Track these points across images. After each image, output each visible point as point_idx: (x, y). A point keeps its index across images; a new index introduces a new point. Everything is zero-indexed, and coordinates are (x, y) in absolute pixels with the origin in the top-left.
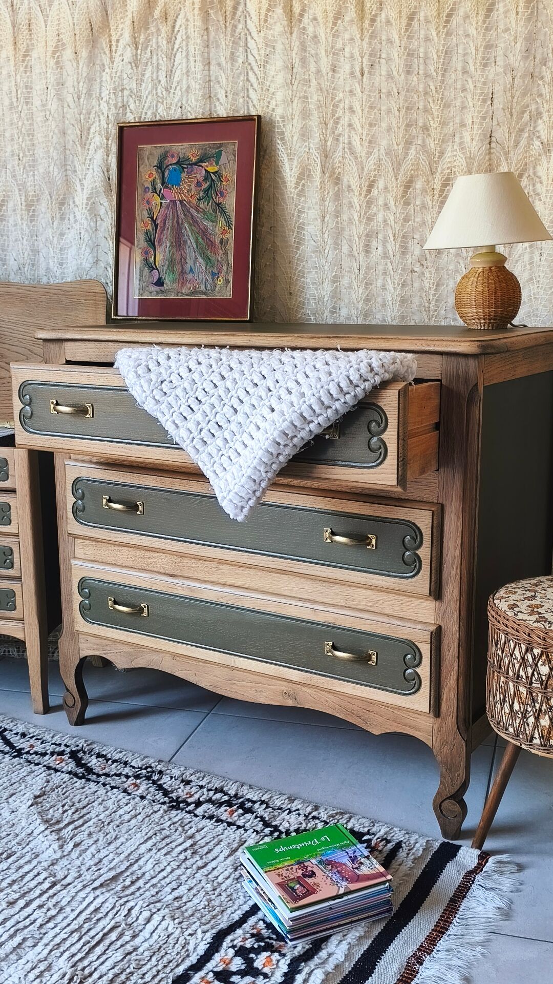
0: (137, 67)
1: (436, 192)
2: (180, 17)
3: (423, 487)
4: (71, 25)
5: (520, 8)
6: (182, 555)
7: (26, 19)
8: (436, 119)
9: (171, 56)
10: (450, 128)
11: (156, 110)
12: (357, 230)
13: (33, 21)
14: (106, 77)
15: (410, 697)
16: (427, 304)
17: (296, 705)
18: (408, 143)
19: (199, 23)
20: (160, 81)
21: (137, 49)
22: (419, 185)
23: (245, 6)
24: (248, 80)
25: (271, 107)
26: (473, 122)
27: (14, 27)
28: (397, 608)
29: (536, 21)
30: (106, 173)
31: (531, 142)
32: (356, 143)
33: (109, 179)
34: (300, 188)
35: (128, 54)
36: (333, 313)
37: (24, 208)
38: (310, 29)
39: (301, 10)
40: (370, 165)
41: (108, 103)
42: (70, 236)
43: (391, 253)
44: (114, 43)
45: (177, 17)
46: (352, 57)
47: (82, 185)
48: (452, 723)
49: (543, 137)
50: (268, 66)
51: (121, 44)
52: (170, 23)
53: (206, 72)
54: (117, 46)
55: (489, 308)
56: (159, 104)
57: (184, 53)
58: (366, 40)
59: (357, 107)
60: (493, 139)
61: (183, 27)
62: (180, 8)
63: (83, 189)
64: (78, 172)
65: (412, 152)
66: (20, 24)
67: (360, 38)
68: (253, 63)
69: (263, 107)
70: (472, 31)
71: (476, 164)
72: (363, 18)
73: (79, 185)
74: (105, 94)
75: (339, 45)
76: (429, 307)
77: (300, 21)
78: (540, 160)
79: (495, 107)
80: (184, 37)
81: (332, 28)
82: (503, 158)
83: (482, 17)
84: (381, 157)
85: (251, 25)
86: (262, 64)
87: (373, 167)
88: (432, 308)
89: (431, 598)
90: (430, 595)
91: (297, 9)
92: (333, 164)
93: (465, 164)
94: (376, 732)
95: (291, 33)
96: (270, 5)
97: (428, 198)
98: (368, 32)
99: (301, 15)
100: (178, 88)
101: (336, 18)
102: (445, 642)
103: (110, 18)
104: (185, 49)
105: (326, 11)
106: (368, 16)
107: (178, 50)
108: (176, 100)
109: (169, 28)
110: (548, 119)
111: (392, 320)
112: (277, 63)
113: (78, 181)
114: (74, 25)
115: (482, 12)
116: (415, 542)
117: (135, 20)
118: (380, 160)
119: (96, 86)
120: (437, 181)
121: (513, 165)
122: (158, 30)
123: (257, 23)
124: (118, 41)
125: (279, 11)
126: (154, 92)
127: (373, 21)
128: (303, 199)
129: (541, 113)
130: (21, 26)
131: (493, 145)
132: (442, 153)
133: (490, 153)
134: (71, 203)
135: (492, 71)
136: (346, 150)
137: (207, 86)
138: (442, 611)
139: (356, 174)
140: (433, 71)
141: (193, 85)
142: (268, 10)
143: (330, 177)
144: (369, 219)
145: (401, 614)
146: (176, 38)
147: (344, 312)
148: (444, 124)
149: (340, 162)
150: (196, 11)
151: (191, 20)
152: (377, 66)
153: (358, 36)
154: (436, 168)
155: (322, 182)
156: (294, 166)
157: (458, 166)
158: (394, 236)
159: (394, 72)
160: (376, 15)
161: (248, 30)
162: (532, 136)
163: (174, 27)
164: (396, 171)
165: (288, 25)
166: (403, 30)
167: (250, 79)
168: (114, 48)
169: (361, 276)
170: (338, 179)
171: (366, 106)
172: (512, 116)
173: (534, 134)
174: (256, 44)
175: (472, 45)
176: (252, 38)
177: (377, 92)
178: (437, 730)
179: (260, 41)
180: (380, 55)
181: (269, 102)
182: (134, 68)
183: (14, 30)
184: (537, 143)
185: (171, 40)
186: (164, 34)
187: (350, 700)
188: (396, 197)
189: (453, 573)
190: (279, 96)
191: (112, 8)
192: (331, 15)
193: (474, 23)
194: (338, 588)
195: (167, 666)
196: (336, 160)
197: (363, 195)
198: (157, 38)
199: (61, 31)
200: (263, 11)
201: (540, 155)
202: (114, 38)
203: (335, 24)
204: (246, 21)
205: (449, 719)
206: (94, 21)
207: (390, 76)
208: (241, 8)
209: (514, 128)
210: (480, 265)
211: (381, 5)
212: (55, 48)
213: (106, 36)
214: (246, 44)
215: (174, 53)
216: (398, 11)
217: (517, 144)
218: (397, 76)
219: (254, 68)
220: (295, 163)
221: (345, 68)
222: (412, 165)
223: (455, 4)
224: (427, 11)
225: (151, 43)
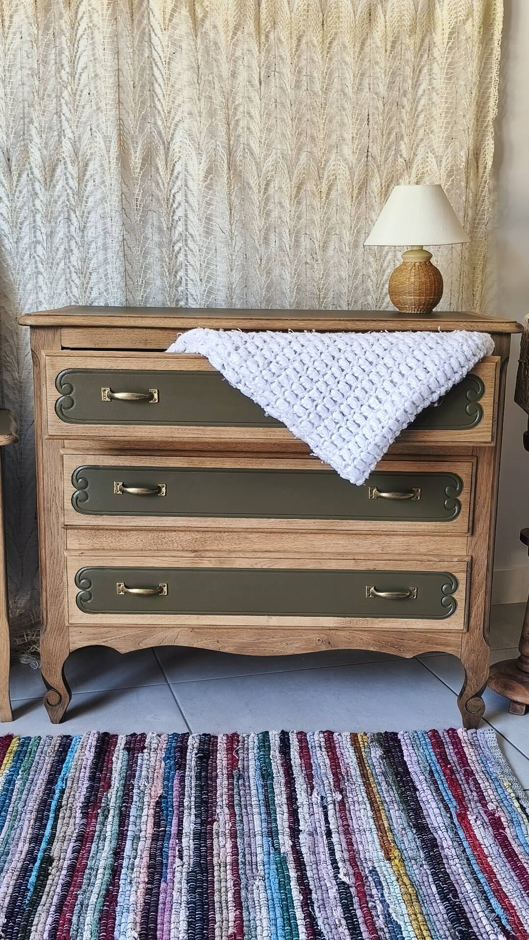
1: (324, 195)
5: (388, 46)
6: (205, 531)
8: (321, 131)
9: (74, 41)
10: (334, 141)
11: (61, 93)
12: (258, 224)
15: (445, 619)
16: (318, 292)
17: (330, 649)
19: (106, 12)
20: (62, 65)
21: (38, 28)
22: (309, 186)
24: (153, 75)
25: (177, 102)
26: (354, 137)
28: (433, 548)
29: (401, 59)
31: (397, 159)
32: (255, 146)
33: (9, 160)
34: (209, 181)
35: (28, 32)
36: (240, 299)
38: (212, 35)
39: (204, 16)
40: (268, 165)
43: (287, 246)
44: (7, 19)
45: (80, 4)
46: (249, 67)
48: (479, 634)
49: (404, 156)
50: (173, 64)
51: (17, 20)
52: (73, 8)
53: (115, 62)
54: (11, 22)
56: (63, 88)
57: (91, 40)
58: (263, 53)
59: (255, 113)
60: (369, 154)
61: (88, 14)
65: (303, 157)
67: (259, 51)
68: (157, 59)
69: (169, 102)
70: (350, 59)
71: (356, 173)
72: (260, 32)
75: (238, 53)
77: (203, 26)
78: (403, 174)
79: (371, 127)
80: (89, 25)
81: (233, 38)
82: (376, 170)
83: (359, 48)
84: (278, 160)
85: (154, 22)
87: (271, 168)
89: (468, 535)
90: (468, 532)
91: (200, 14)
92: (235, 161)
93: (348, 173)
95: (196, 36)
96: (175, 6)
97: (318, 199)
98: (265, 46)
99: (203, 20)
100: (84, 75)
101: (236, 28)
104: (90, 36)
105: (227, 20)
106: (263, 31)
107: (81, 37)
108: (84, 86)
109: (73, 13)
110: (409, 140)
111: (290, 306)
112: (181, 64)
115: (358, 45)
116: (456, 489)
118: (277, 162)
120: (323, 185)
121: (384, 177)
122: (61, 14)
123: (161, 22)
124: (11, 17)
125: (184, 13)
126: (58, 76)
127: (267, 36)
128: (211, 192)
129: (402, 136)
131: (370, 158)
132: (327, 161)
133: (367, 165)
135: (366, 94)
136: (246, 150)
137: (115, 75)
138: (473, 544)
139: (255, 173)
141: (101, 71)
142: (174, 10)
143: (234, 174)
144: (268, 214)
146: (79, 25)
147: (250, 298)
148: (328, 136)
149: (241, 161)
152: (272, 77)
153: (257, 49)
154: (323, 175)
155: (229, 178)
156: (203, 161)
157: (343, 174)
158: (289, 231)
159: (287, 85)
160: (268, 32)
161: (152, 27)
162: (397, 154)
163: (77, 12)
164: (291, 173)
165: (193, 28)
166: (294, 50)
167: (155, 74)
168: (7, 24)
169: (263, 266)
170: (239, 176)
171: (264, 112)
172: (383, 135)
173: (398, 152)
174: (160, 39)
175: (351, 72)
176: (156, 35)
177: (274, 101)
178: (465, 642)
179: (165, 41)
180: (275, 69)
182: (35, 47)
184: (400, 160)
185: (74, 27)
186: (66, 17)
188: (290, 196)
189: (484, 512)
190: (185, 94)
192: (231, 25)
193: (352, 53)
195: (184, 641)
196: (238, 159)
197: (262, 192)
200: (168, 11)
201: (403, 170)
203: (235, 34)
204: (149, 18)
205: (477, 631)
208: (145, 3)
209: (385, 146)
211: (275, 23)
214: (150, 40)
215: (77, 39)
216: (289, 32)
217: (386, 160)
218: (289, 90)
219: (158, 63)
220: (204, 158)
221: (243, 76)
222: (304, 169)
223: (336, 34)
224: (314, 37)
225: (53, 24)
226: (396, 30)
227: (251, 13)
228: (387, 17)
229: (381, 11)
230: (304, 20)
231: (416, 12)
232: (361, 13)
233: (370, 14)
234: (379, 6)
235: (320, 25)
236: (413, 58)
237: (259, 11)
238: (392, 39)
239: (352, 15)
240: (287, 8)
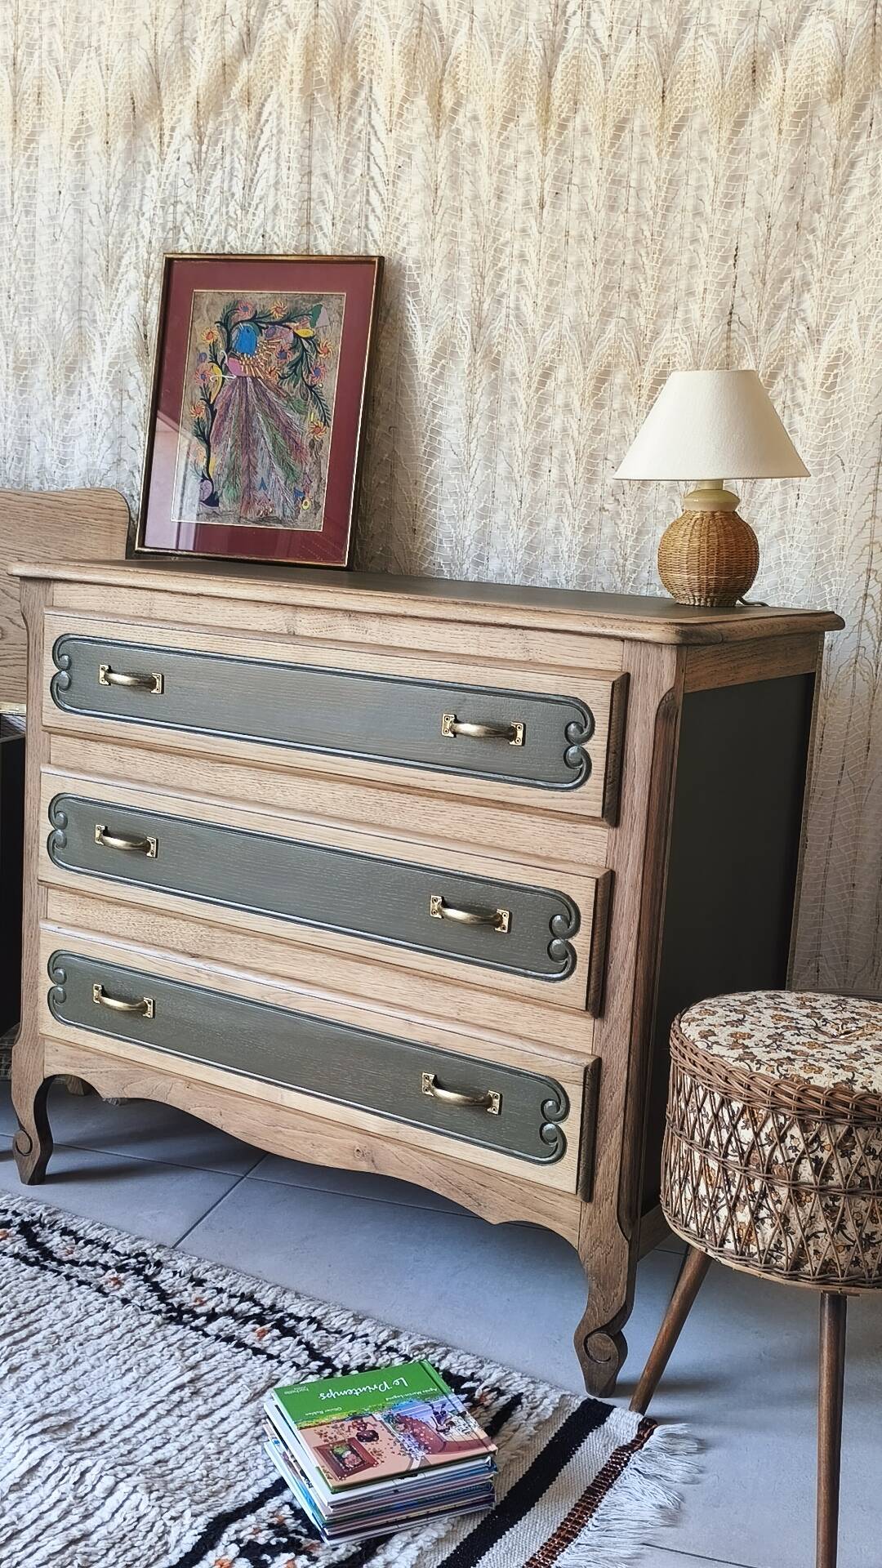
0: (200, 170)
1: (645, 392)
2: (270, 100)
3: (585, 842)
4: (103, 99)
5: (784, 123)
6: (212, 925)
7: (33, 86)
8: (649, 282)
9: (253, 158)
10: (669, 298)
11: (225, 238)
12: (521, 440)
13: (45, 89)
14: (151, 182)
15: (548, 1167)
16: (621, 561)
17: (372, 1171)
18: (606, 314)
19: (298, 111)
20: (233, 195)
21: (201, 143)
22: (618, 378)
23: (371, 92)
24: (368, 202)
25: (401, 245)
26: (705, 289)
27: (15, 96)
28: (535, 1027)
29: (808, 145)
30: (141, 327)
31: (792, 326)
32: (527, 309)
33: (146, 336)
34: (438, 371)
35: (187, 152)
36: (477, 564)
37: (11, 372)
38: (467, 134)
39: (455, 104)
40: (546, 343)
41: (152, 222)
42: (81, 419)
43: (571, 479)
44: (167, 132)
45: (265, 100)
46: (527, 180)
47: (103, 342)
48: (610, 1211)
49: (810, 320)
50: (400, 184)
51: (177, 135)
52: (254, 108)
53: (304, 186)
54: (171, 137)
55: (707, 574)
56: (231, 229)
57: (274, 155)
58: (551, 154)
59: (532, 256)
60: (735, 318)
61: (274, 115)
62: (272, 87)
63: (104, 349)
64: (100, 324)
65: (611, 328)
66: (25, 93)
67: (542, 151)
68: (378, 178)
69: (389, 245)
70: (711, 152)
71: (706, 354)
72: (547, 121)
73: (98, 343)
74: (148, 208)
75: (509, 160)
76: (624, 566)
77: (452, 120)
78: (803, 354)
79: (739, 270)
80: (275, 131)
81: (500, 134)
82: (748, 348)
83: (728, 133)
84: (564, 332)
85: (377, 120)
86: (391, 179)
87: (550, 347)
88: (629, 567)
89: (588, 1014)
90: (587, 1009)
91: (448, 101)
92: (491, 338)
93: (689, 353)
94: (494, 1219)
95: (438, 137)
96: (407, 92)
97: (632, 400)
98: (554, 144)
99: (455, 111)
100: (261, 207)
101: (507, 120)
102: (606, 1084)
103: (163, 94)
104: (274, 148)
105: (492, 107)
106: (555, 120)
107: (263, 149)
108: (256, 224)
109: (253, 115)
110: (819, 293)
111: (568, 582)
112: (414, 181)
113: (98, 336)
114: (107, 100)
115: (728, 127)
116: (569, 925)
117: (201, 100)
118: (561, 337)
119: (136, 195)
120: (646, 375)
121: (763, 359)
122: (236, 116)
123: (387, 118)
124: (173, 129)
125: (421, 102)
126: (224, 210)
127: (562, 127)
128: (441, 387)
129: (808, 284)
130: (26, 96)
131: (734, 326)
132: (656, 333)
133: (729, 338)
134: (85, 369)
135: (737, 215)
136: (511, 318)
137: (305, 206)
138: (604, 1036)
139: (525, 356)
140: (648, 209)
141: (285, 204)
142: (405, 100)
143: (484, 357)
144: (541, 426)
145: (541, 1037)
146: (262, 132)
147: (494, 565)
148: (661, 289)
149: (500, 336)
150: (296, 94)
151: (287, 106)
152: (565, 195)
153: (539, 149)
154: (647, 356)
155: (472, 365)
156: (430, 338)
157: (680, 354)
158: (576, 454)
159: (590, 205)
160: (567, 120)
161: (373, 127)
162: (793, 317)
163: (260, 114)
164: (586, 355)
165: (433, 125)
166: (607, 145)
167: (371, 200)
168: (166, 139)
169: (523, 511)
170: (496, 361)
171: (544, 253)
172: (764, 284)
173: (797, 313)
174: (383, 150)
175: (709, 175)
176: (378, 139)
177: (563, 234)
178: (586, 1221)
179: (390, 145)
180: (571, 179)
181: (398, 238)
182: (195, 172)
183: (14, 100)
184: (801, 328)
185: (254, 134)
186: (243, 124)
187: (456, 1167)
188: (583, 394)
189: (624, 977)
190: (414, 230)
191: (167, 79)
192: (499, 115)
193: (715, 141)
194: (448, 991)
195: (178, 1098)
196: (496, 333)
197: (533, 389)
198: (234, 129)
199: (87, 108)
200: (397, 101)
201: (804, 347)
202: (167, 125)
203: (504, 127)
204: (370, 114)
205: (606, 1205)
206: (138, 96)
207: (583, 212)
208: (363, 94)
209: (767, 303)
210: (699, 508)
211: (576, 104)
212: (76, 133)
213: (156, 120)
214: (369, 148)
215: (258, 153)
216: (601, 115)
217: (770, 327)
218: (594, 213)
219: (378, 184)
220: (433, 332)
221: (516, 195)
222: (610, 348)
223: (687, 110)
224: (645, 118)
225: (223, 136)
226: (802, 94)
227: (532, 90)
228: (788, 73)
229: (778, 64)
230: (629, 93)
231: (844, 56)
232: (736, 68)
233: (755, 71)
234: (776, 54)
235: (658, 97)
236: (835, 142)
237: (550, 86)
238: (794, 109)
239: (718, 75)
240: (600, 75)
